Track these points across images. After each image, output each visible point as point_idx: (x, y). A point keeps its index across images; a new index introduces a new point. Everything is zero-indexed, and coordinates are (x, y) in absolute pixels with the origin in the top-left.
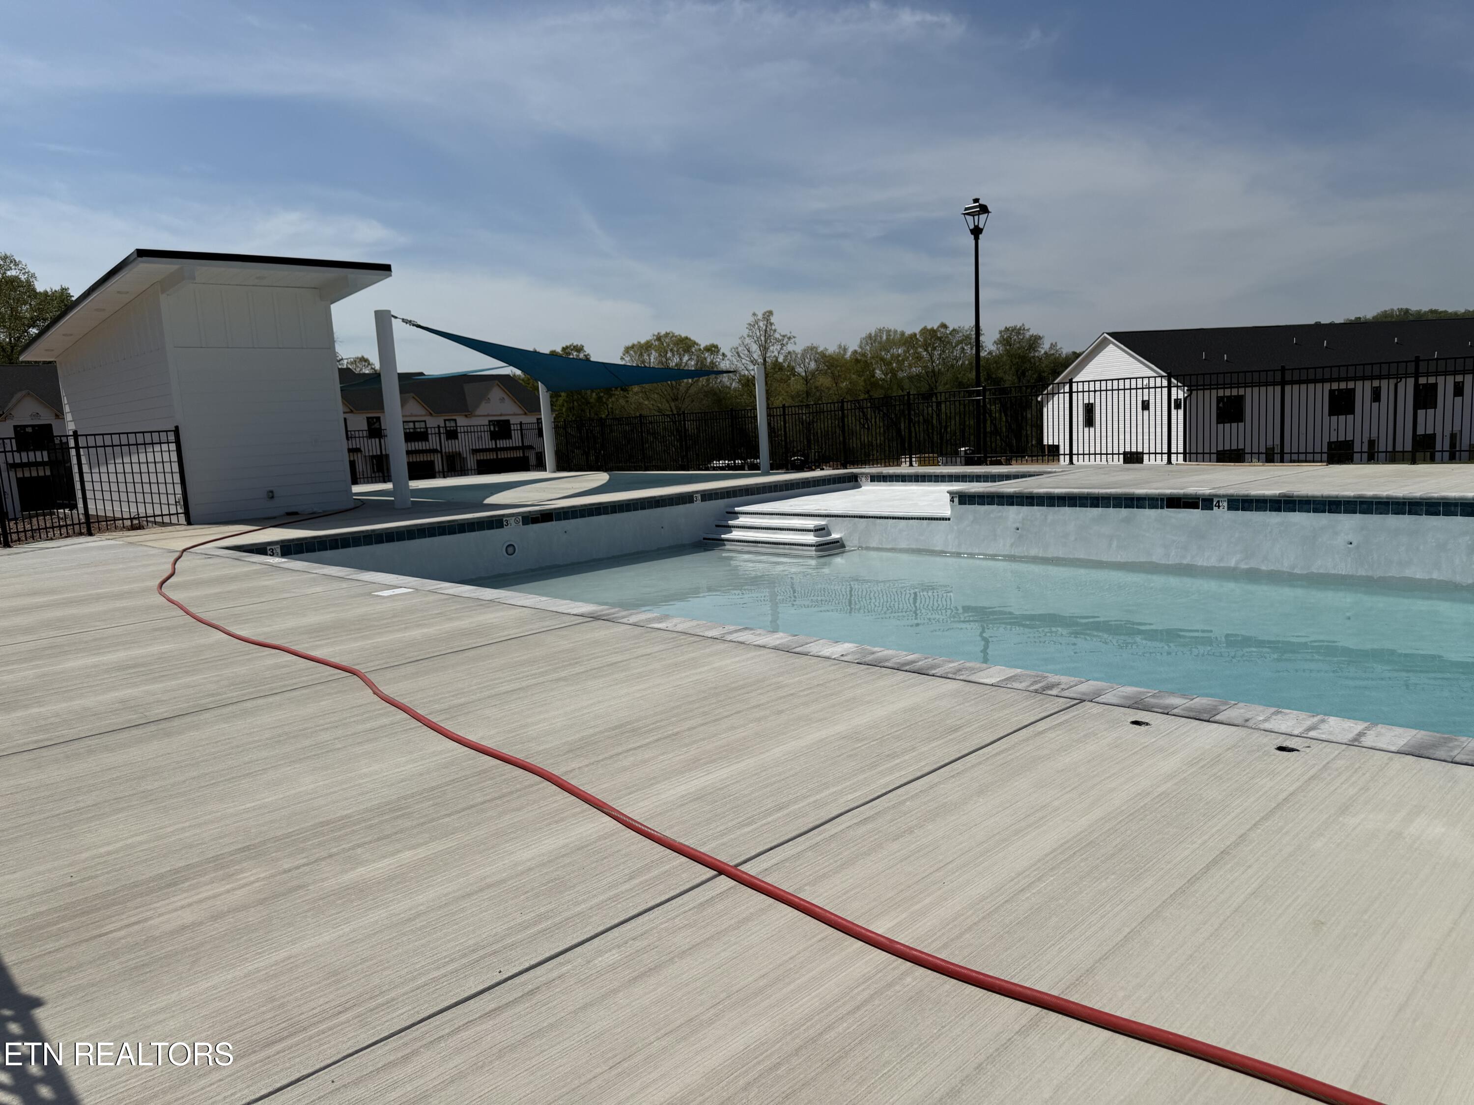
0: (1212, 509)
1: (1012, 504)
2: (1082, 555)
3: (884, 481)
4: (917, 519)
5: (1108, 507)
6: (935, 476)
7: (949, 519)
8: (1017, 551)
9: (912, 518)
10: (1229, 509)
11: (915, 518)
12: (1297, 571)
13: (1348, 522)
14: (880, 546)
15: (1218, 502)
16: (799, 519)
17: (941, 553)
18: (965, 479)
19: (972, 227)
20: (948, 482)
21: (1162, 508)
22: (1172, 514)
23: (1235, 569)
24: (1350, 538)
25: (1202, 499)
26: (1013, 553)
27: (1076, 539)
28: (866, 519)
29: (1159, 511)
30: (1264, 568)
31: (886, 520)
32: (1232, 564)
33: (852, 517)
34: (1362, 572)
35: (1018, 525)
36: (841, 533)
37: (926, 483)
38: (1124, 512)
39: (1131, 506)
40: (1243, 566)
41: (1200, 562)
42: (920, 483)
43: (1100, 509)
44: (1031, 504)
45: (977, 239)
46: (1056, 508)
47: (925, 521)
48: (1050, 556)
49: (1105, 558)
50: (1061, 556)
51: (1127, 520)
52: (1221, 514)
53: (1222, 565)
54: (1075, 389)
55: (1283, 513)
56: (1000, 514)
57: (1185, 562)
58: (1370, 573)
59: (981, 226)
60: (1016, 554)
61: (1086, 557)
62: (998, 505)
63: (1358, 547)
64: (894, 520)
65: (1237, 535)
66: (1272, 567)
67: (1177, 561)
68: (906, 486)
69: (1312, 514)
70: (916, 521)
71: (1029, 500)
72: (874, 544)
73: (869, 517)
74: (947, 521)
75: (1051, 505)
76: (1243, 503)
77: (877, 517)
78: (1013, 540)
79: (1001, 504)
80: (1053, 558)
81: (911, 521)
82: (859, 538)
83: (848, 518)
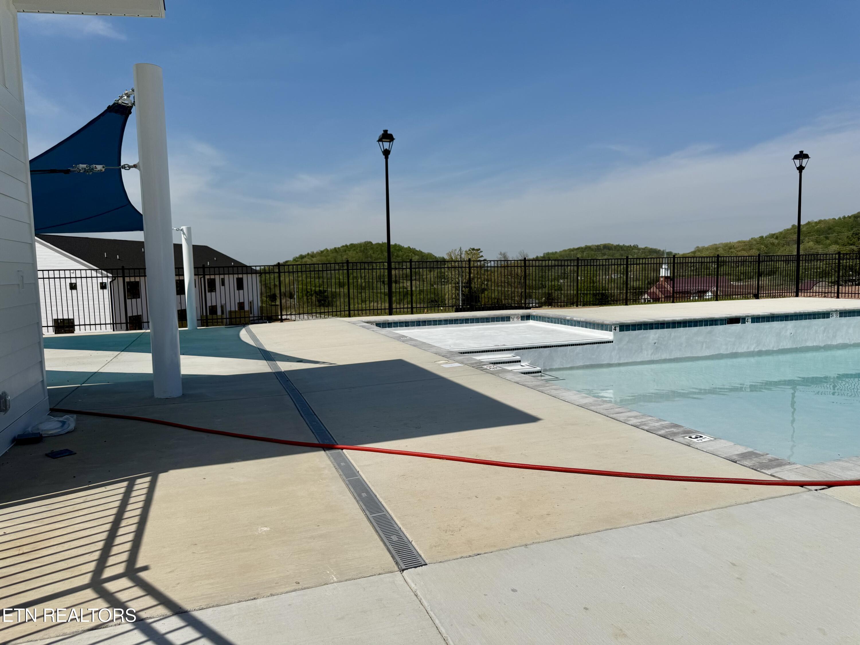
0: (745, 323)
1: (652, 328)
4: (590, 344)
5: (702, 326)
8: (656, 357)
9: (586, 344)
12: (775, 349)
17: (606, 365)
21: (725, 324)
22: (730, 327)
25: (742, 318)
26: (652, 359)
27: (686, 346)
28: (549, 348)
29: (724, 326)
30: (764, 349)
33: (537, 348)
35: (655, 341)
38: (709, 328)
39: (711, 325)
41: (740, 350)
44: (663, 328)
46: (676, 329)
47: (595, 345)
49: (700, 354)
50: (679, 357)
51: (710, 332)
52: (749, 325)
53: (748, 350)
55: (770, 323)
56: (644, 335)
57: (734, 351)
58: (797, 346)
61: (691, 356)
62: (644, 329)
63: (793, 335)
65: (754, 335)
66: (767, 349)
67: (731, 352)
69: (780, 322)
71: (662, 325)
73: (552, 346)
74: (611, 343)
75: (674, 327)
76: (757, 319)
77: (559, 346)
78: (652, 351)
79: (646, 329)
80: (674, 358)
81: (585, 346)
82: (544, 363)
83: (534, 349)
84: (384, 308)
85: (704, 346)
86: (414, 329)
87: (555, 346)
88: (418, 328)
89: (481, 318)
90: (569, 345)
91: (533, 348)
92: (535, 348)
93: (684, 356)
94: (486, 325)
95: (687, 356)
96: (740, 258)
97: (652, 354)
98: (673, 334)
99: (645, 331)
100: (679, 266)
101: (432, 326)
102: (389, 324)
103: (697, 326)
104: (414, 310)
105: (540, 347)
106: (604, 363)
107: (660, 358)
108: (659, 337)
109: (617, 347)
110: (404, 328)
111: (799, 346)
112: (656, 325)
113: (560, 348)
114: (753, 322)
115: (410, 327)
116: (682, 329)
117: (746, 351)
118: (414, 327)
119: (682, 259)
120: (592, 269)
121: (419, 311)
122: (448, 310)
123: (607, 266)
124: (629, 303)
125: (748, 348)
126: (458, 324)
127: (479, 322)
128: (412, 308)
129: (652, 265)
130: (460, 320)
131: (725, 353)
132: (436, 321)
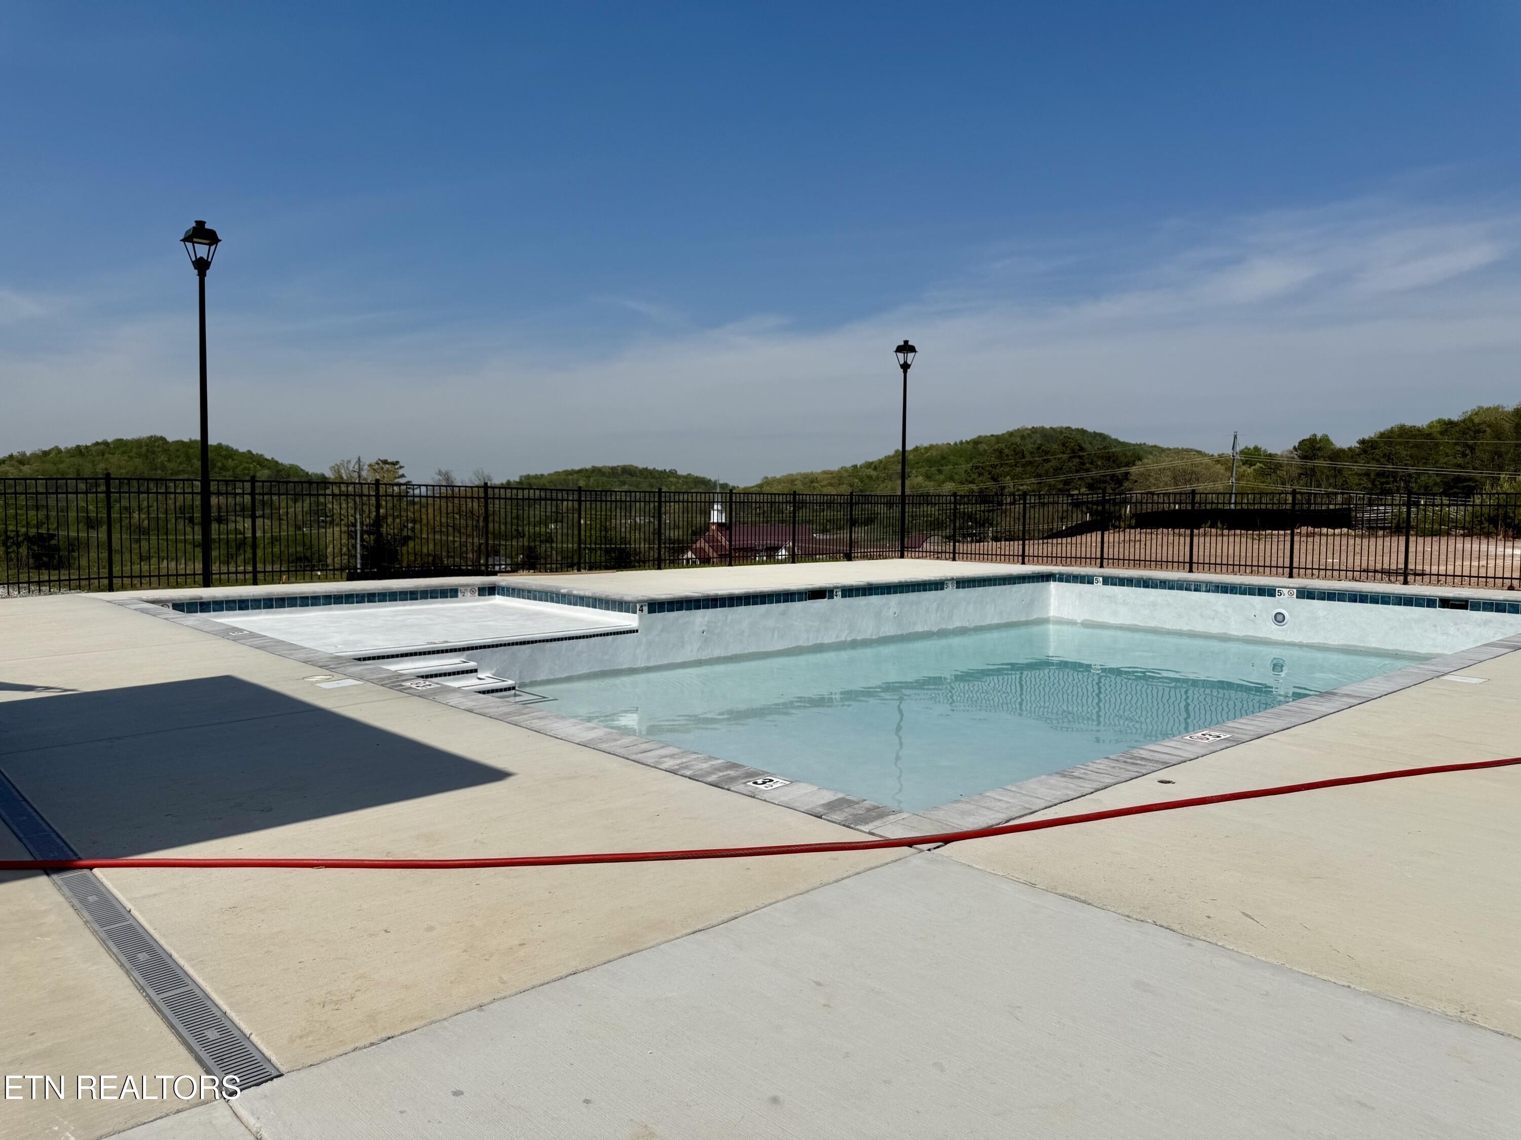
0: (833, 598)
1: (698, 608)
4: (601, 635)
5: (772, 603)
7: (637, 631)
8: (704, 655)
9: (594, 636)
11: (597, 635)
12: (874, 637)
13: (894, 600)
17: (632, 671)
21: (806, 600)
22: (811, 604)
23: (845, 641)
24: (895, 610)
25: (829, 591)
26: (699, 658)
27: (749, 635)
29: (804, 602)
30: (859, 638)
34: (899, 633)
35: (704, 628)
38: (782, 606)
39: (786, 601)
40: (849, 639)
41: (827, 641)
43: (767, 605)
44: (715, 606)
46: (735, 608)
47: (610, 638)
48: (729, 654)
49: (770, 649)
50: (738, 652)
51: (784, 613)
52: (838, 600)
53: (838, 640)
55: (867, 597)
56: (687, 619)
57: (818, 642)
58: (902, 632)
60: (703, 658)
61: (757, 650)
62: (686, 609)
63: (898, 615)
64: (571, 641)
65: (845, 616)
66: (863, 637)
67: (814, 642)
69: (880, 596)
70: (599, 638)
71: (714, 603)
73: (536, 642)
74: (635, 634)
75: (731, 605)
76: (849, 592)
77: (547, 641)
78: (699, 644)
79: (689, 608)
80: (732, 655)
81: (593, 639)
82: (520, 673)
83: (503, 648)
84: (192, 572)
85: (776, 634)
86: (260, 614)
87: (540, 641)
88: (268, 613)
89: (401, 593)
90: (566, 639)
91: (501, 645)
92: (505, 645)
93: (746, 652)
94: (411, 605)
95: (751, 651)
96: (825, 498)
97: (698, 650)
98: (730, 617)
99: (688, 612)
100: (738, 507)
101: (299, 608)
102: (202, 604)
103: (765, 603)
104: (260, 576)
105: (513, 644)
106: (624, 667)
107: (711, 656)
108: (709, 622)
109: (644, 640)
110: (238, 612)
111: (905, 632)
112: (705, 602)
113: (549, 644)
114: (843, 596)
115: (250, 611)
116: (742, 609)
117: (835, 641)
118: (258, 611)
119: (742, 495)
120: (604, 508)
121: (269, 578)
122: (332, 576)
123: (628, 504)
124: (663, 565)
125: (837, 637)
126: (353, 603)
127: (396, 600)
128: (255, 572)
129: (699, 504)
130: (357, 595)
131: (805, 645)
132: (307, 598)
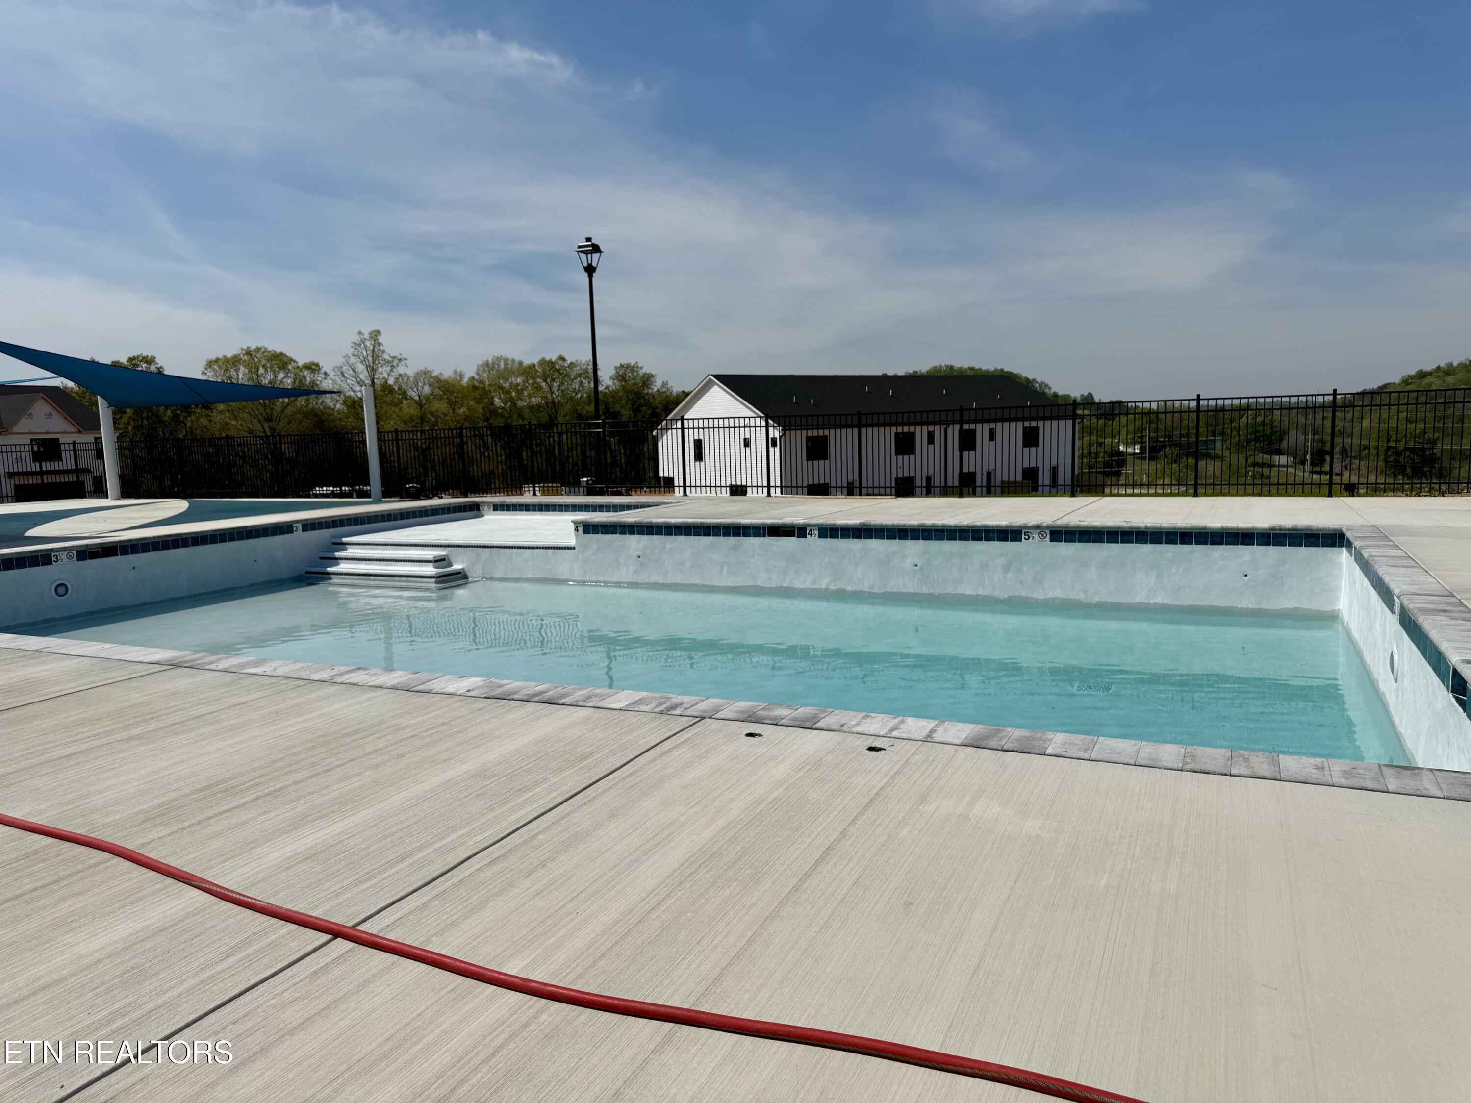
0: (806, 537)
1: (633, 533)
2: (696, 581)
3: (507, 510)
4: (543, 548)
5: (719, 535)
6: (559, 505)
7: (574, 548)
8: (639, 579)
9: (537, 548)
10: (820, 536)
11: (540, 548)
12: (876, 590)
13: (913, 548)
14: (505, 577)
15: (811, 530)
16: (417, 550)
17: (565, 582)
18: (588, 509)
19: (586, 264)
20: (572, 511)
21: (764, 536)
22: (773, 542)
23: (826, 590)
24: (916, 561)
25: (798, 528)
26: (635, 581)
27: (692, 566)
28: (489, 549)
29: (762, 539)
31: (511, 550)
32: (824, 586)
33: (475, 547)
34: (925, 590)
35: (640, 553)
36: (464, 563)
37: (551, 513)
38: (732, 540)
39: (736, 535)
41: (798, 584)
42: (544, 513)
43: (712, 538)
44: (651, 533)
45: (590, 277)
46: (673, 537)
47: (550, 551)
48: (669, 582)
49: (717, 583)
50: (679, 582)
51: (736, 548)
52: (813, 541)
53: (815, 587)
54: (686, 426)
55: (863, 540)
56: (622, 543)
57: (785, 585)
58: (932, 591)
59: (594, 265)
60: (639, 581)
61: (702, 583)
62: (620, 534)
63: (922, 568)
64: (519, 550)
65: (826, 560)
66: (856, 588)
67: (778, 585)
68: (529, 515)
69: (885, 541)
70: (541, 550)
71: (649, 530)
72: (498, 575)
73: (493, 547)
74: (572, 551)
75: (669, 534)
76: (830, 532)
77: (501, 547)
78: (634, 568)
79: (623, 533)
80: (672, 584)
81: (536, 550)
82: (483, 569)
83: (471, 548)
85: (725, 569)
87: (496, 547)
90: (515, 547)
93: (687, 582)
95: (693, 582)
97: (634, 573)
98: (668, 546)
99: (622, 536)
103: (709, 535)
107: (648, 581)
108: (645, 548)
112: (640, 529)
113: (503, 550)
114: (823, 536)
116: (682, 538)
117: (810, 587)
125: (814, 582)
131: (766, 586)
